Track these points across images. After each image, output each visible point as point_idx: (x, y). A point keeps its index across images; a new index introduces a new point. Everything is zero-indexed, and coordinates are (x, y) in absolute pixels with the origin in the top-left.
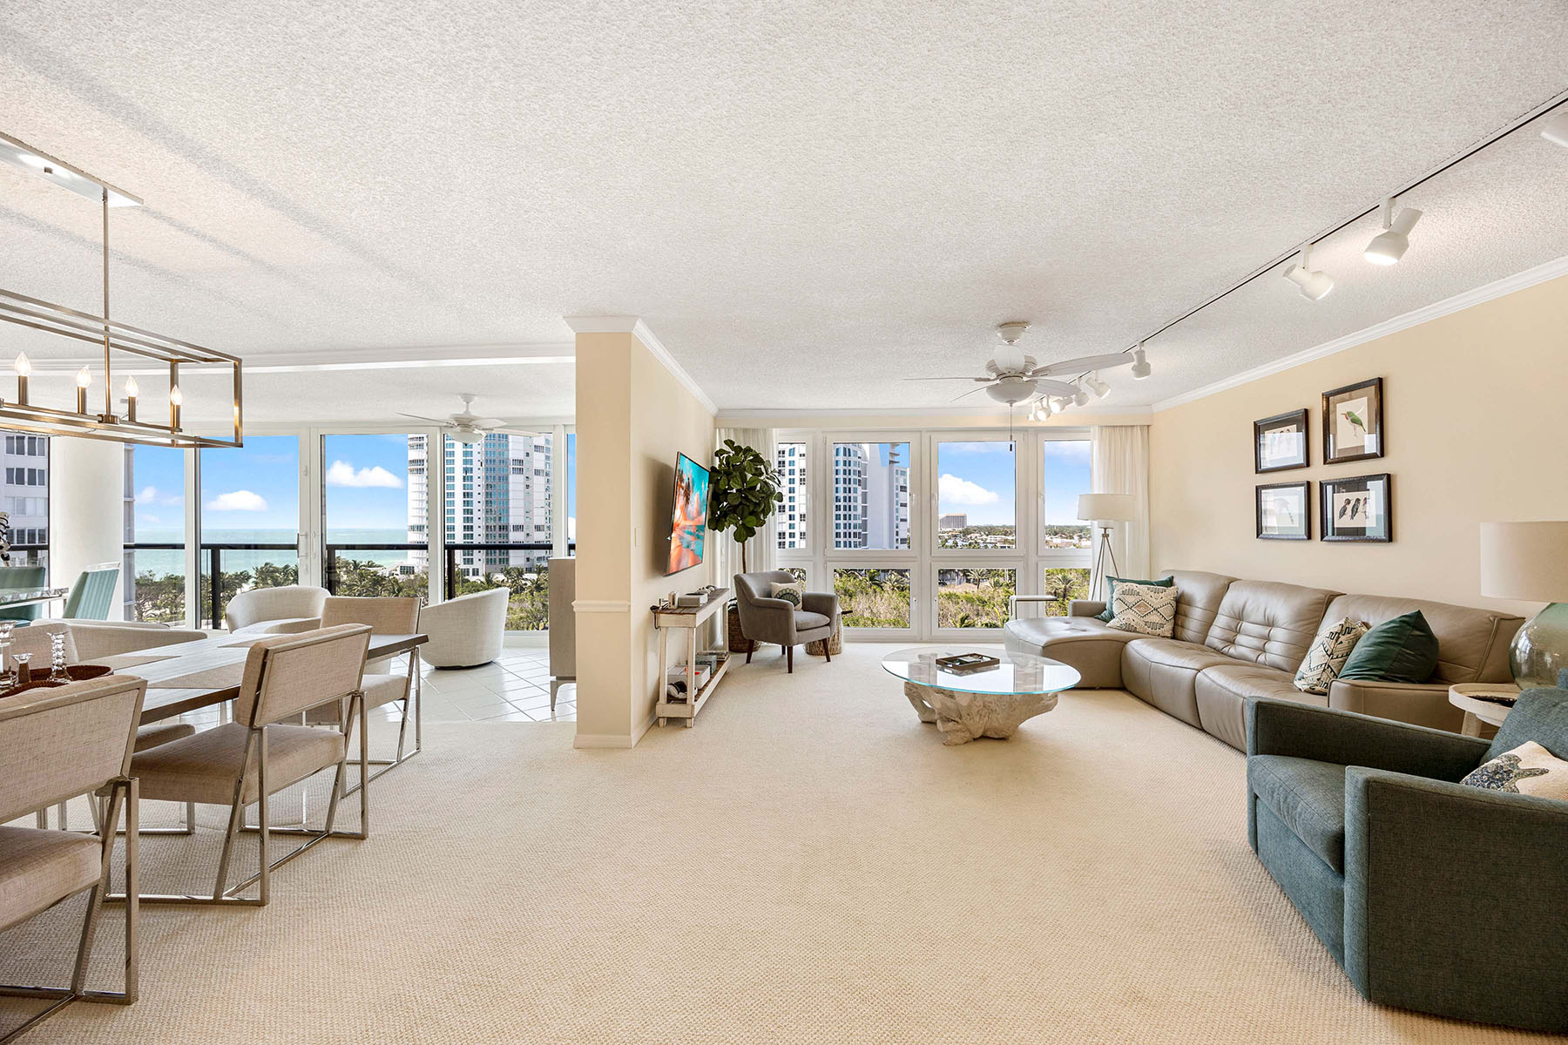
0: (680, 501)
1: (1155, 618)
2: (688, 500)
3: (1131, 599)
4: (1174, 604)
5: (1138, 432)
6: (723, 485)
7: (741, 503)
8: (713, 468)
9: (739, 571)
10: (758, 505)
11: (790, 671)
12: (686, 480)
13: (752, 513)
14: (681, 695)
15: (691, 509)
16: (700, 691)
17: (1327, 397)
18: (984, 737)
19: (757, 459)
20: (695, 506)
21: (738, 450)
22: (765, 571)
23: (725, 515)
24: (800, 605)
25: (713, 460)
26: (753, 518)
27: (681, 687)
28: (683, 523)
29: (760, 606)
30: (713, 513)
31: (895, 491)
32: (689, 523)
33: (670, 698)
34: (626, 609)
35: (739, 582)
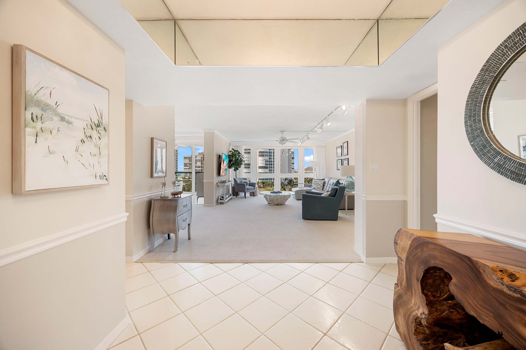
0: (222, 163)
1: (319, 186)
2: (224, 163)
3: (315, 183)
4: (323, 183)
5: (323, 147)
6: (231, 159)
7: (235, 163)
8: (229, 155)
9: (235, 177)
10: (239, 163)
11: (245, 198)
12: (223, 159)
13: (238, 165)
14: (223, 199)
15: (224, 165)
16: (226, 199)
17: (343, 143)
18: (277, 205)
19: (239, 153)
20: (225, 164)
21: (235, 151)
22: (241, 177)
23: (232, 165)
24: (248, 185)
25: (229, 153)
26: (238, 166)
27: (223, 197)
28: (223, 168)
29: (239, 184)
30: (229, 165)
31: (290, 159)
32: (224, 168)
33: (221, 199)
34: (213, 181)
35: (235, 179)
